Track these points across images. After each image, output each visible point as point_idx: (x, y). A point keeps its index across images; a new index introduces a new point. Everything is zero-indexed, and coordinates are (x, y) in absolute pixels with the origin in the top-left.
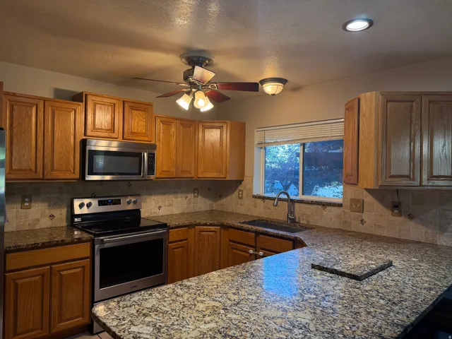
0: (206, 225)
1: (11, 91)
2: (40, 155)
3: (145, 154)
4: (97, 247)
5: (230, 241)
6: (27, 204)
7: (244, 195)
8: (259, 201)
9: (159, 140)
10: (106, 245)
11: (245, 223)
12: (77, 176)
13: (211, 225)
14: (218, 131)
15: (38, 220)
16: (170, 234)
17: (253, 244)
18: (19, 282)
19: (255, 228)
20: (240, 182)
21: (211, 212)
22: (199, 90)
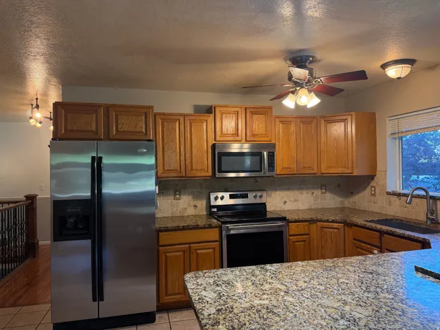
0: (327, 221)
1: (162, 111)
2: (183, 158)
3: (265, 153)
4: (224, 233)
5: (355, 239)
6: (178, 196)
7: (377, 192)
8: (394, 198)
9: (279, 139)
10: (232, 232)
11: (372, 221)
12: (210, 173)
13: (333, 221)
14: (343, 124)
15: (186, 209)
16: (290, 227)
17: (378, 245)
18: (168, 254)
19: (379, 226)
20: (372, 177)
21: (342, 209)
22: (302, 87)
